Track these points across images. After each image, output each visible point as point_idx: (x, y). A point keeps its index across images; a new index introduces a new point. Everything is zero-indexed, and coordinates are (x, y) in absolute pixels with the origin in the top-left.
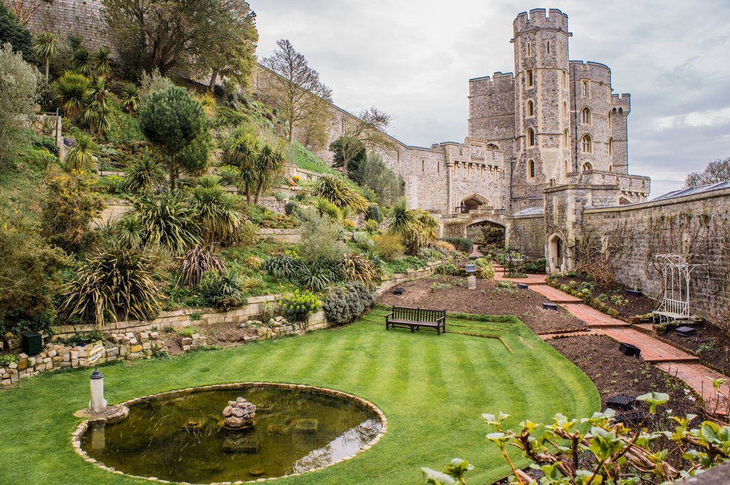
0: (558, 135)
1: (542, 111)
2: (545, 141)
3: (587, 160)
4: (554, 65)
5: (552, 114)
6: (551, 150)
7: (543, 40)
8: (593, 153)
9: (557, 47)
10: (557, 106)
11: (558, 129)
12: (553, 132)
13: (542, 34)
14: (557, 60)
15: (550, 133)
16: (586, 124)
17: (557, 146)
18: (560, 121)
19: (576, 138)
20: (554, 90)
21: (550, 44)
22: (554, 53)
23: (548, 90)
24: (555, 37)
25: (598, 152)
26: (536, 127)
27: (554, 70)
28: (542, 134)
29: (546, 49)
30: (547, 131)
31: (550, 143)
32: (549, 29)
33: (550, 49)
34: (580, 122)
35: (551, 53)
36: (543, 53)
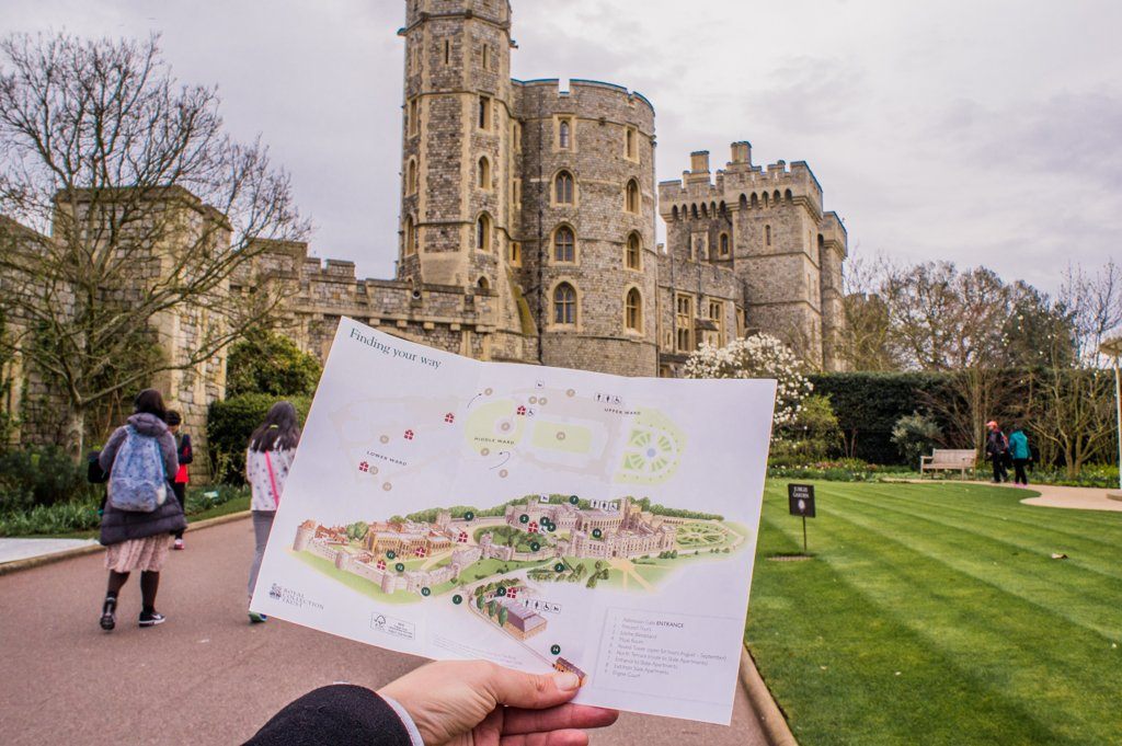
0: (460, 224)
1: (428, 179)
2: (430, 238)
3: (562, 279)
4: (455, 86)
5: (449, 184)
6: (442, 256)
7: (436, 37)
8: (577, 263)
9: (464, 49)
10: (459, 165)
11: (459, 213)
12: (451, 218)
13: (434, 26)
14: (464, 74)
15: (442, 220)
16: (565, 205)
17: (456, 248)
18: (465, 195)
19: (540, 234)
20: (453, 135)
21: (451, 43)
22: (458, 61)
23: (441, 136)
24: (460, 30)
25: (592, 260)
26: (417, 211)
27: (455, 95)
28: (427, 225)
29: (442, 55)
30: (437, 218)
31: (441, 242)
32: (449, 15)
33: (450, 54)
34: (549, 200)
35: (451, 62)
36: (434, 62)
